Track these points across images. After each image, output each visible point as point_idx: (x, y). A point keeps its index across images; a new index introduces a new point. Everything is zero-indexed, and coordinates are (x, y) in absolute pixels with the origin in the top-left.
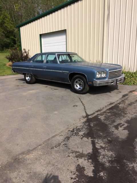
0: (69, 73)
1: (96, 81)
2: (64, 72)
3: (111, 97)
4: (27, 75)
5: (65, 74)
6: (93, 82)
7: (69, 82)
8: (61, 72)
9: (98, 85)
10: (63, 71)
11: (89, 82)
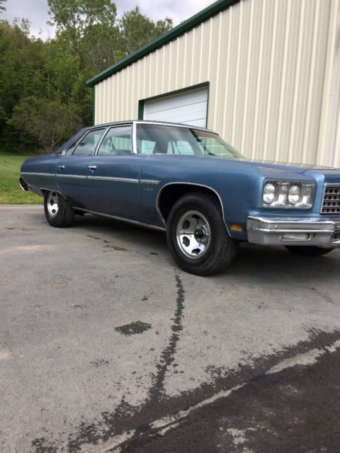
0: (160, 185)
1: (261, 219)
2: (145, 185)
3: (330, 301)
4: (51, 197)
5: (148, 189)
6: (244, 226)
7: (162, 225)
8: (134, 184)
9: (266, 241)
10: (142, 181)
11: (231, 223)
